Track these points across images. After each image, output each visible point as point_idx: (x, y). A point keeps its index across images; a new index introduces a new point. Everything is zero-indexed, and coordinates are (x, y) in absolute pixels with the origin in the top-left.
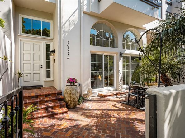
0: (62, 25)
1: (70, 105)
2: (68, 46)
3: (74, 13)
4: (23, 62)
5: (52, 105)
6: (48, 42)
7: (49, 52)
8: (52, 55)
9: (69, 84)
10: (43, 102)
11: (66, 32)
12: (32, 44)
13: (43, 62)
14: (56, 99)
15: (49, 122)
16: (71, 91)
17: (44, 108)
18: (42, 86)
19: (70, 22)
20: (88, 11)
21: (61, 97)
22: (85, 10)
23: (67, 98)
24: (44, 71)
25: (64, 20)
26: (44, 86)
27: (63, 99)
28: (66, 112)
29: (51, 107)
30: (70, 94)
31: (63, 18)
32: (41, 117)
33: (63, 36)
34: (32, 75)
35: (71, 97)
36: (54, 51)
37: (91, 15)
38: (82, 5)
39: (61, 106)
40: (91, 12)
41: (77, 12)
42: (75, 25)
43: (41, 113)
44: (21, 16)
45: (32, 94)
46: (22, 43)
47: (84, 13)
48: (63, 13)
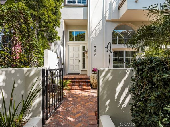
0: (91, 33)
1: (93, 86)
2: (95, 47)
3: (99, 23)
4: (70, 59)
5: (83, 84)
6: (84, 45)
7: (84, 51)
8: (86, 53)
9: (93, 72)
10: (78, 82)
11: (94, 37)
12: (74, 47)
13: (81, 58)
14: (85, 81)
15: (79, 92)
16: (94, 77)
17: (78, 85)
18: (80, 74)
19: (96, 30)
20: (110, 19)
21: (88, 80)
22: (107, 19)
23: (92, 81)
24: (81, 64)
25: (92, 29)
26: (81, 74)
27: (89, 82)
28: (90, 89)
29: (81, 85)
30: (93, 79)
31: (91, 28)
32: (75, 89)
33: (91, 40)
34: (74, 66)
35: (94, 81)
36: (87, 51)
37: (113, 21)
38: (105, 16)
39: (88, 86)
40: (112, 19)
41: (102, 21)
42: (100, 32)
43: (76, 87)
44: (69, 31)
45: (73, 77)
46: (69, 46)
47: (107, 21)
48: (91, 25)
